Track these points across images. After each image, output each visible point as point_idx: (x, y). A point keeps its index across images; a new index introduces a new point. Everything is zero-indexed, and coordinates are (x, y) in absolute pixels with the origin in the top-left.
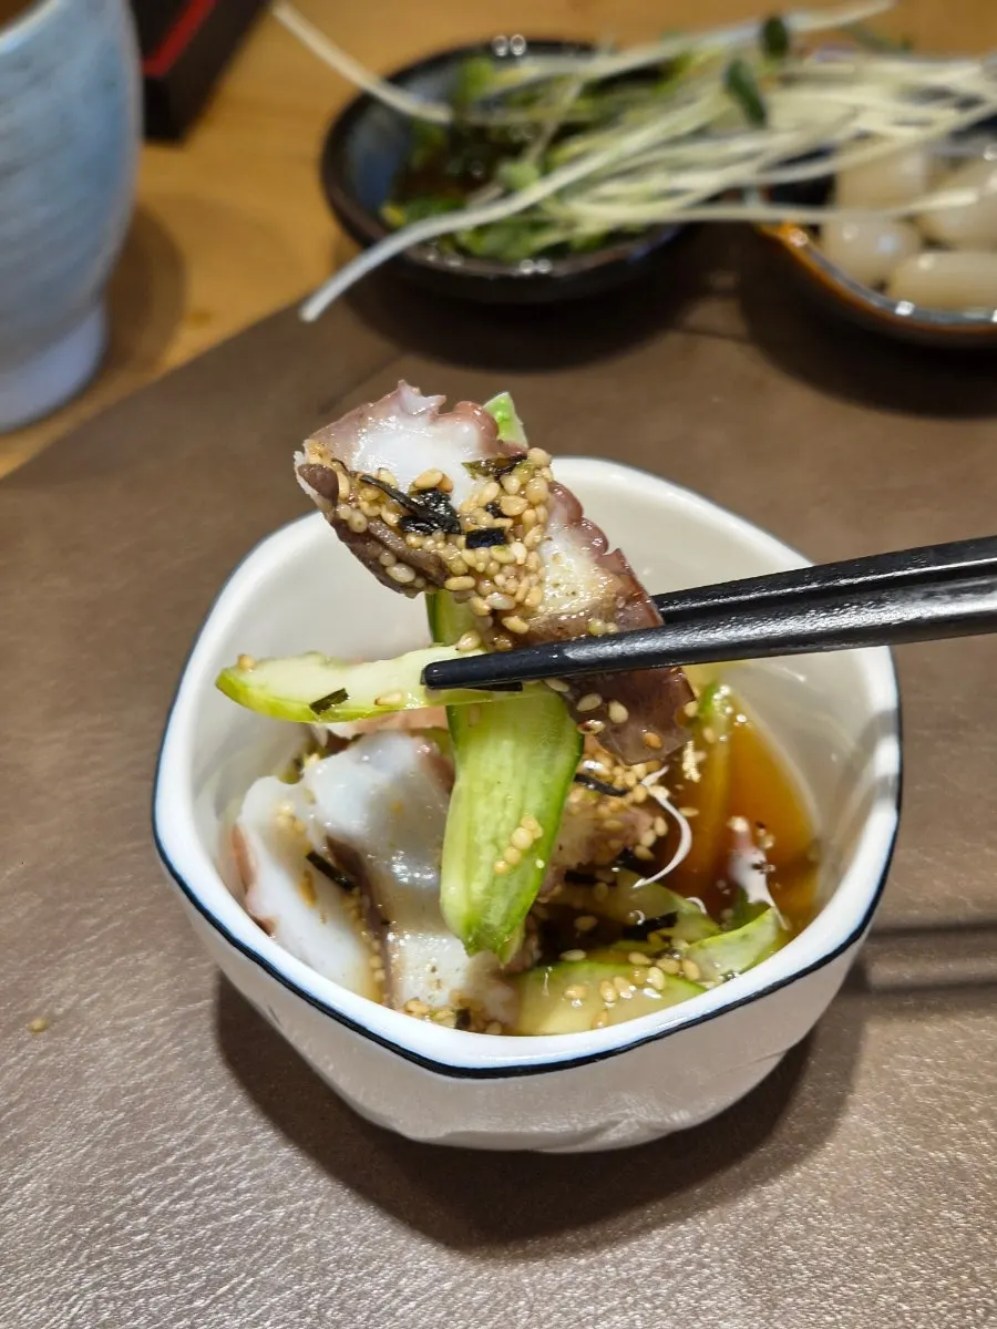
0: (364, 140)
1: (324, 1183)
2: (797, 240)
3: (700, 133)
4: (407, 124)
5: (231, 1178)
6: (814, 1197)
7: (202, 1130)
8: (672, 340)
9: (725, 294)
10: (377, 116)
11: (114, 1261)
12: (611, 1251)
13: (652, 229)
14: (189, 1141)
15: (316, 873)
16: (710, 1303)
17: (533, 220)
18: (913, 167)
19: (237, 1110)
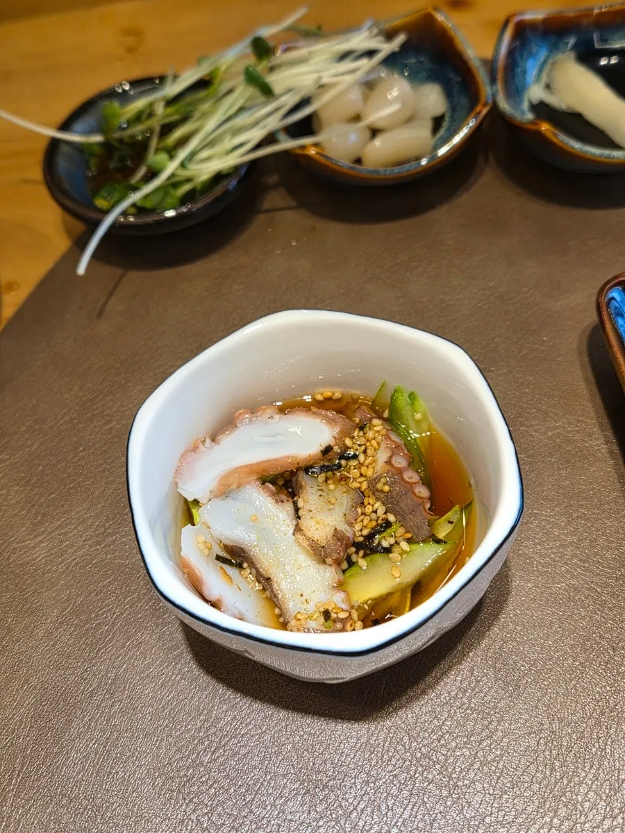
0: (63, 164)
1: (283, 713)
2: (312, 152)
3: (241, 110)
4: (80, 148)
5: (236, 730)
6: (515, 628)
7: (210, 712)
8: (261, 219)
9: (275, 186)
10: (64, 149)
11: (197, 795)
12: (433, 691)
13: (237, 168)
14: (206, 720)
15: (226, 567)
16: (489, 698)
17: (173, 183)
18: (355, 95)
19: (224, 695)
